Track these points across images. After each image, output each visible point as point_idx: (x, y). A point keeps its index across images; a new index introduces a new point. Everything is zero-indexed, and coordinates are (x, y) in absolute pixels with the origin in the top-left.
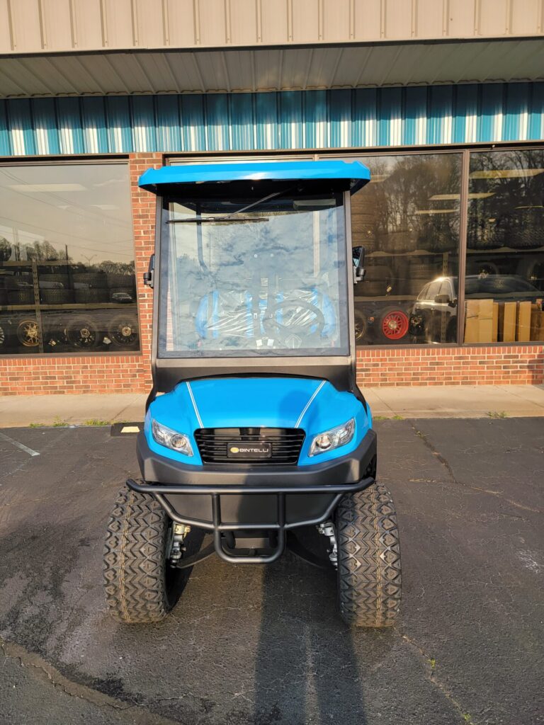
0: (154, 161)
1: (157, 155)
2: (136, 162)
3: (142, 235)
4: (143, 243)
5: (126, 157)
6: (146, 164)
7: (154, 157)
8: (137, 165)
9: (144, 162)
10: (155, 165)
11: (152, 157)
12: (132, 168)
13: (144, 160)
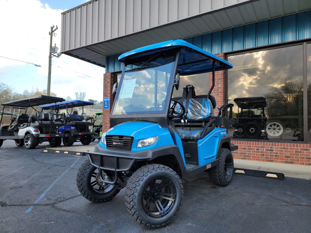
11: (219, 55)
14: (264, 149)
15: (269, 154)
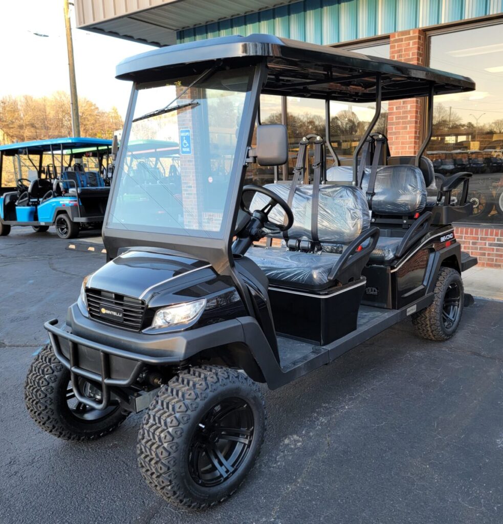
0: (410, 39)
1: (414, 33)
2: (396, 41)
3: (395, 110)
4: (394, 119)
5: (388, 37)
6: (404, 42)
7: (411, 35)
8: (396, 44)
9: (401, 40)
10: (411, 42)
11: (409, 34)
12: (392, 47)
13: (402, 39)
14: (486, 243)
15: (495, 252)
